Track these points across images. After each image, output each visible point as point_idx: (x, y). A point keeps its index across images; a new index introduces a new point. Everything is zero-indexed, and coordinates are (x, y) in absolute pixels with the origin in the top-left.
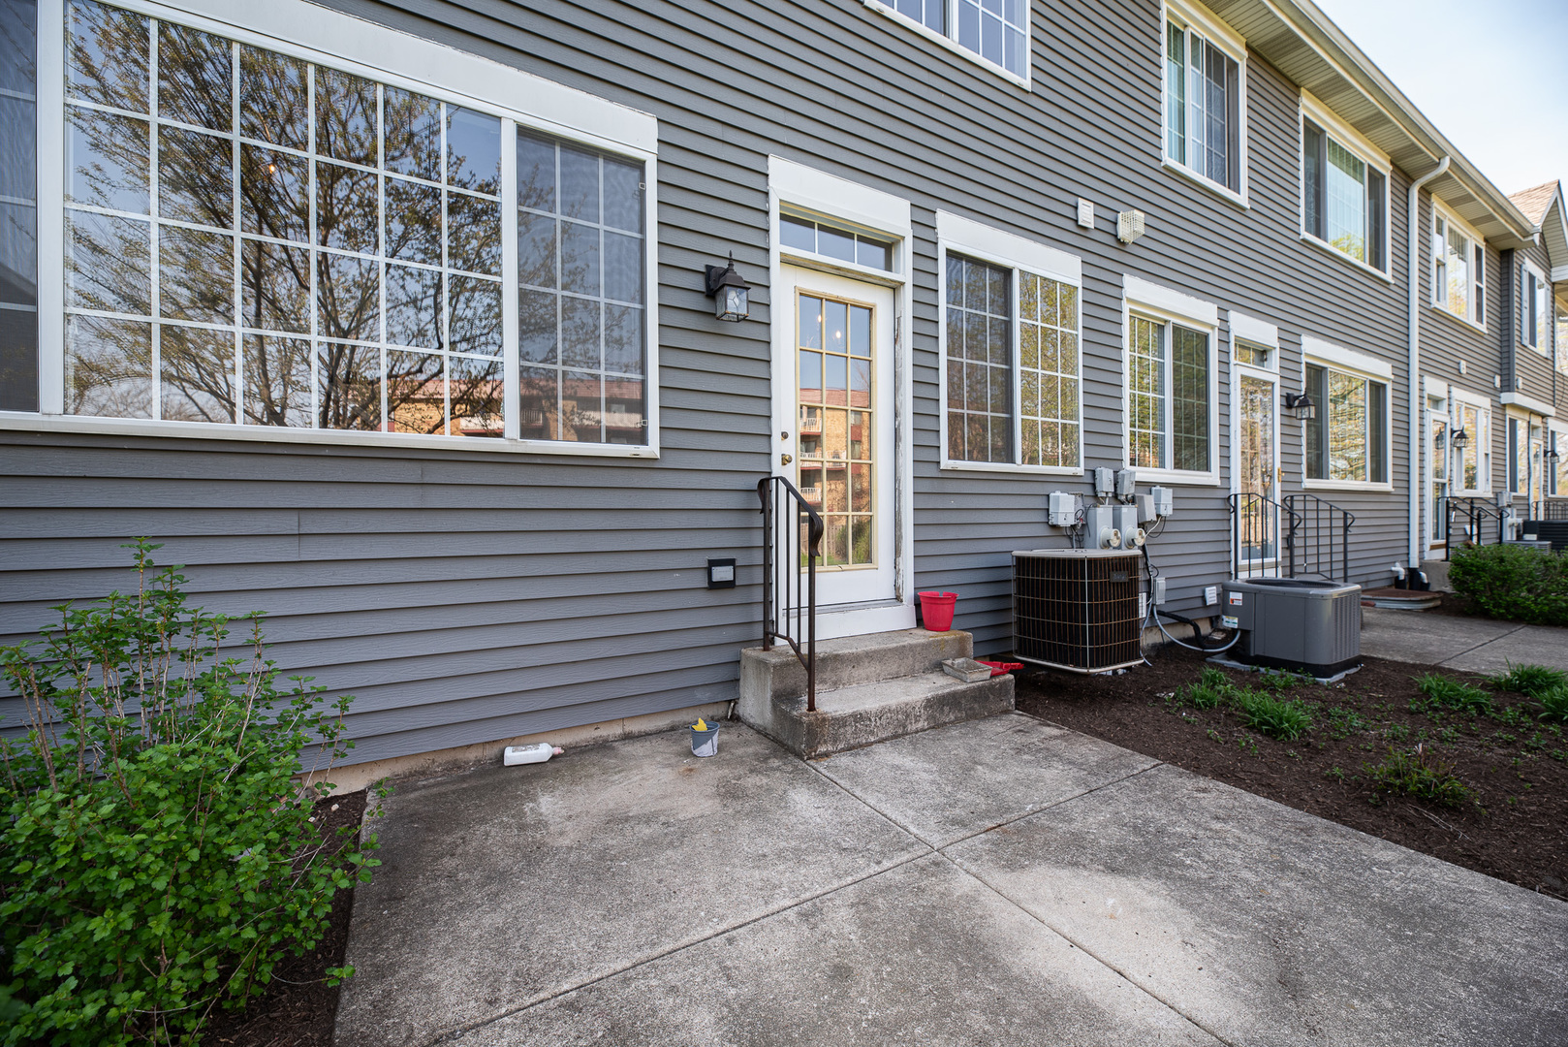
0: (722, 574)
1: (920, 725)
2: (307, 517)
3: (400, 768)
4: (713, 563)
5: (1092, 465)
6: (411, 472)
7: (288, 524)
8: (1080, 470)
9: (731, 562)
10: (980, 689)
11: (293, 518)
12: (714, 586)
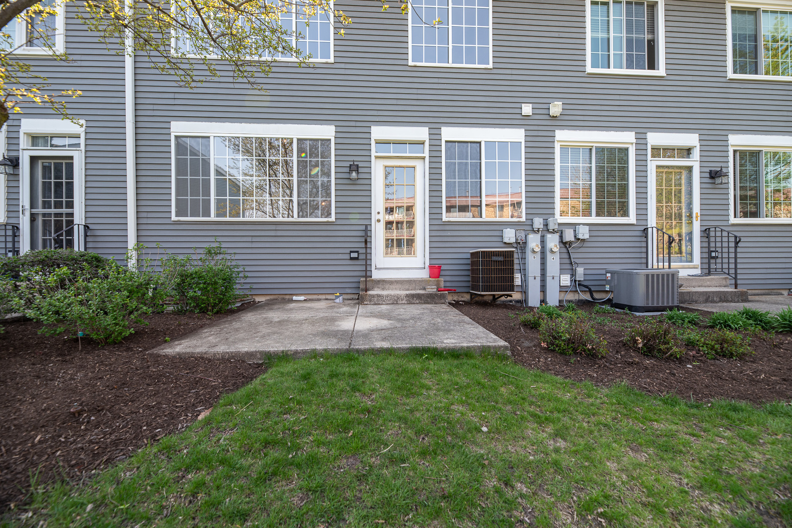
0: (354, 255)
1: (403, 302)
2: (253, 238)
3: (272, 297)
4: (351, 252)
5: (530, 217)
6: (273, 227)
7: (249, 239)
8: (523, 219)
9: (357, 252)
10: (431, 294)
11: (250, 238)
12: (352, 259)
